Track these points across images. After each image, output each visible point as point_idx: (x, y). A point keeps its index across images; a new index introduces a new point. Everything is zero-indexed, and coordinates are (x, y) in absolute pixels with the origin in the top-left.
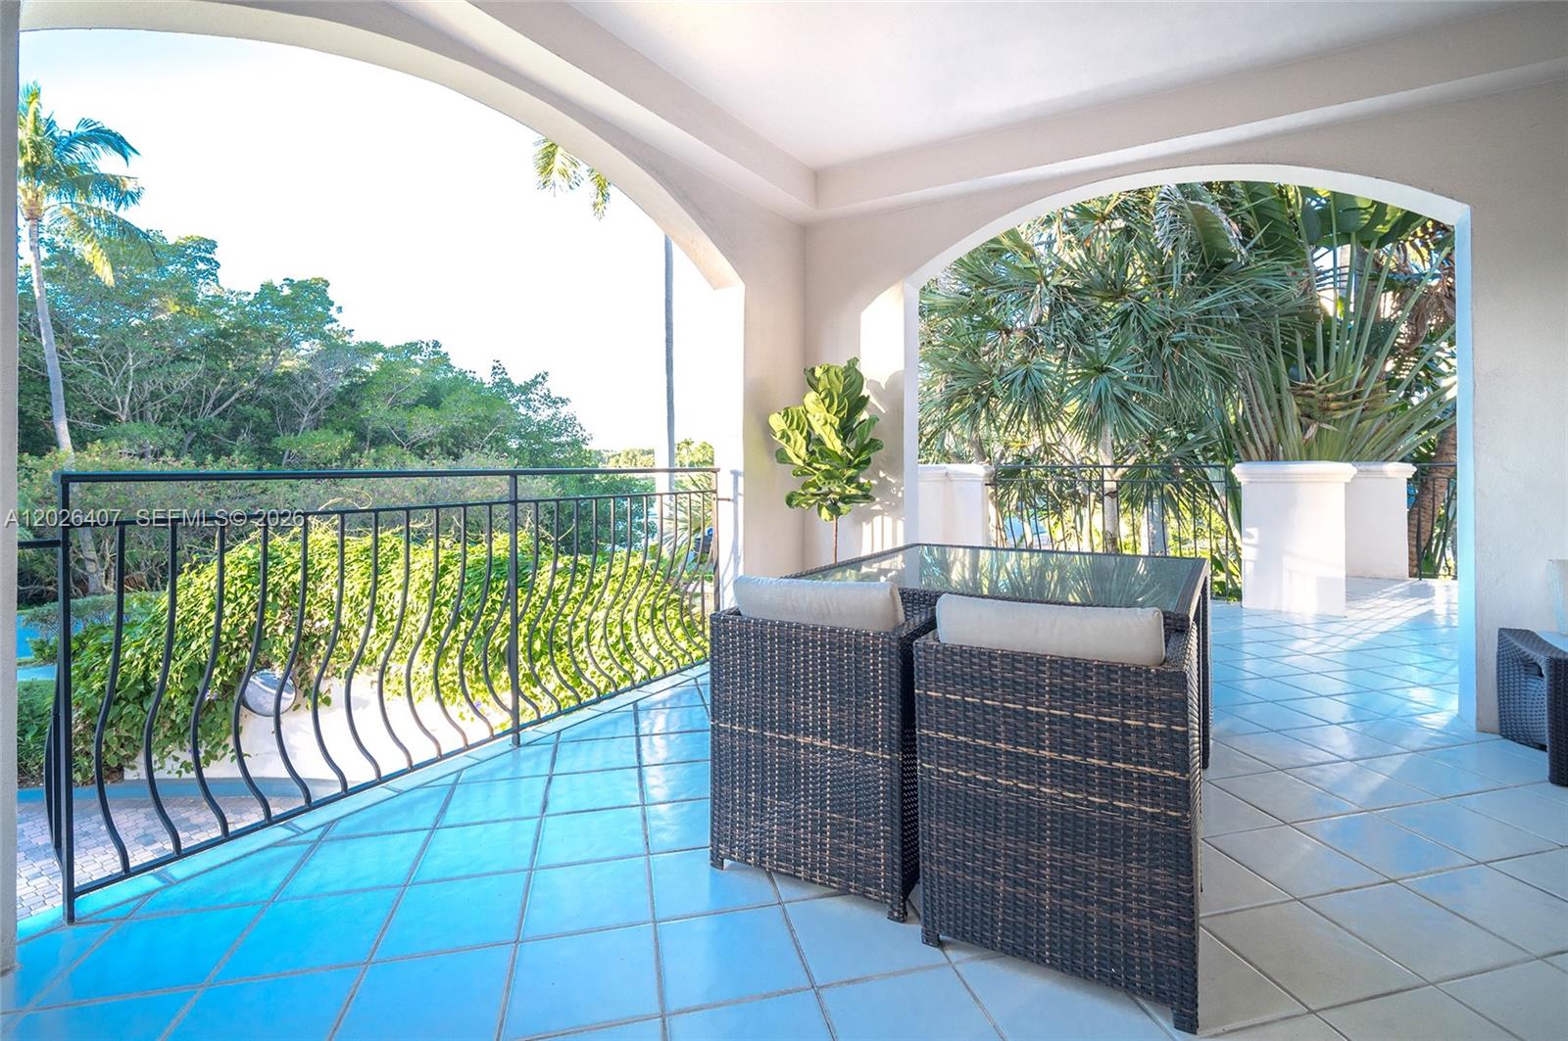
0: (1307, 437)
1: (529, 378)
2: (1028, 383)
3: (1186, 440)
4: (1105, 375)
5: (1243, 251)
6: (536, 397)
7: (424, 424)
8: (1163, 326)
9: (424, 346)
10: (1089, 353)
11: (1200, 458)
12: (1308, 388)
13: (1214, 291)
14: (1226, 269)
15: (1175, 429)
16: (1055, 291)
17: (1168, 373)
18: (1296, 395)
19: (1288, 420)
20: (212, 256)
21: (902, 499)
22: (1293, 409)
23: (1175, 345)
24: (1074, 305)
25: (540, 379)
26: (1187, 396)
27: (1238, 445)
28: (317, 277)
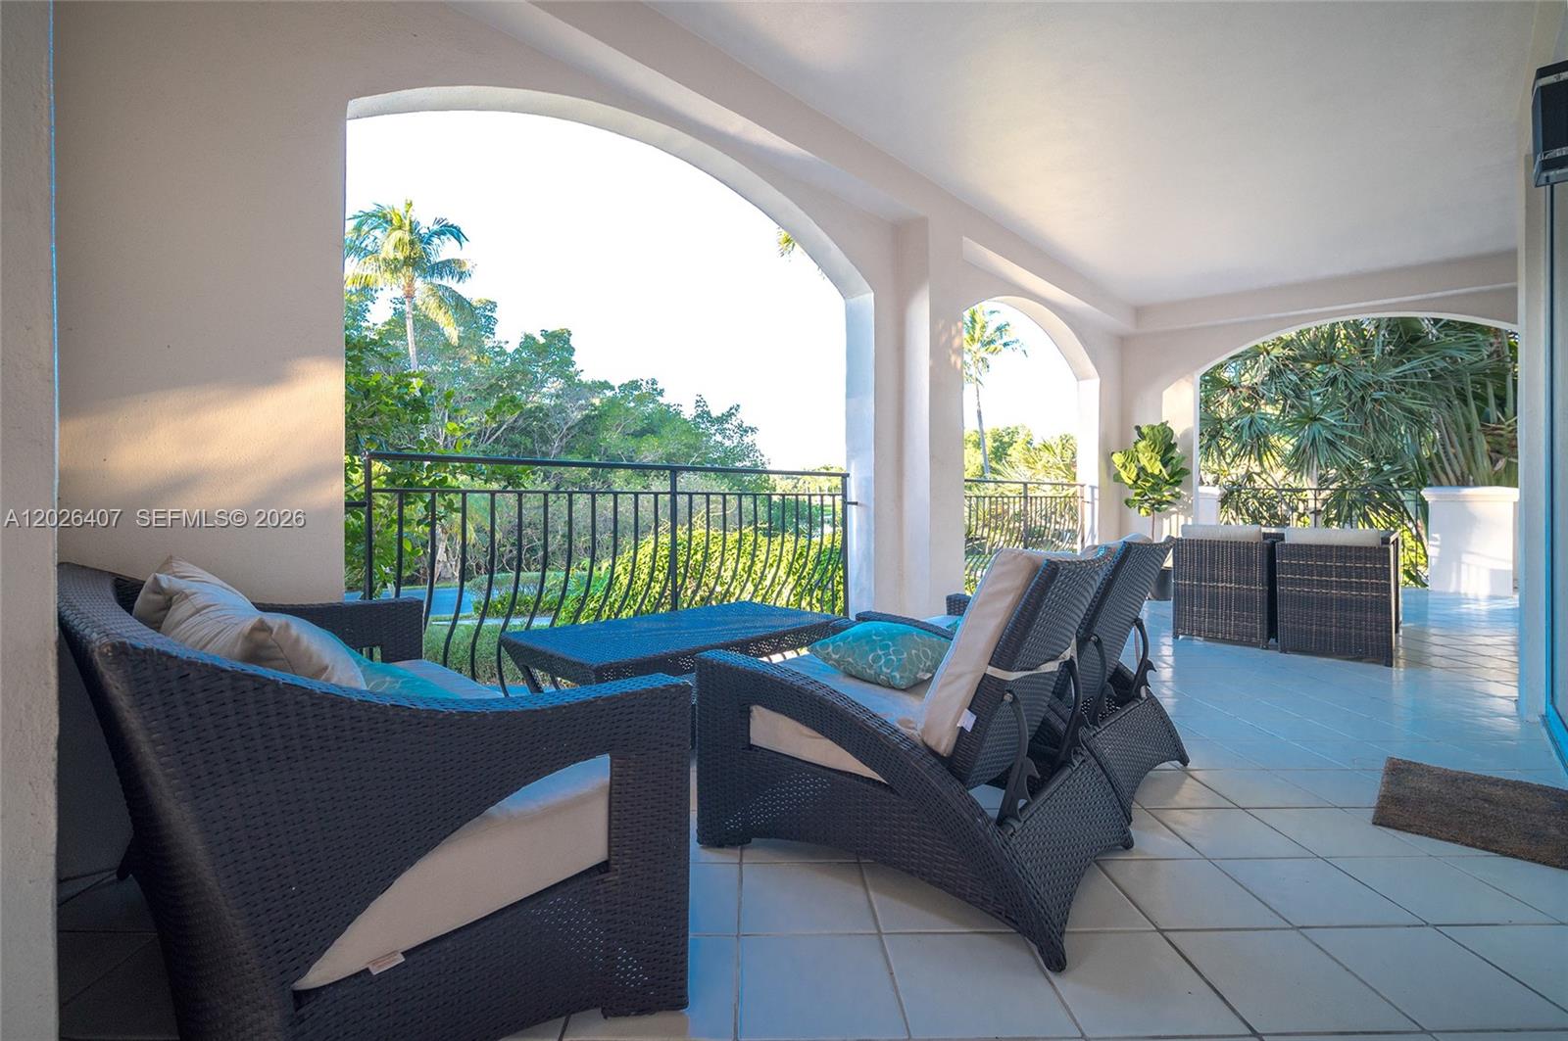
0: (1496, 469)
1: (725, 411)
2: (1254, 428)
3: (1382, 470)
4: (1317, 423)
5: (1434, 331)
6: (730, 426)
7: (650, 451)
8: (1363, 387)
9: (644, 383)
10: (1304, 407)
11: (1395, 486)
12: (1497, 429)
13: (1409, 360)
14: (1420, 342)
15: (1372, 462)
16: (1275, 360)
17: (1369, 421)
18: (1486, 435)
19: (1479, 455)
20: (493, 314)
21: (1192, 504)
22: (1483, 445)
23: (1376, 400)
24: (1291, 370)
25: (733, 411)
26: (1385, 438)
27: (1431, 475)
28: (563, 328)
